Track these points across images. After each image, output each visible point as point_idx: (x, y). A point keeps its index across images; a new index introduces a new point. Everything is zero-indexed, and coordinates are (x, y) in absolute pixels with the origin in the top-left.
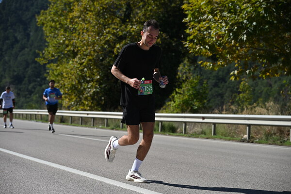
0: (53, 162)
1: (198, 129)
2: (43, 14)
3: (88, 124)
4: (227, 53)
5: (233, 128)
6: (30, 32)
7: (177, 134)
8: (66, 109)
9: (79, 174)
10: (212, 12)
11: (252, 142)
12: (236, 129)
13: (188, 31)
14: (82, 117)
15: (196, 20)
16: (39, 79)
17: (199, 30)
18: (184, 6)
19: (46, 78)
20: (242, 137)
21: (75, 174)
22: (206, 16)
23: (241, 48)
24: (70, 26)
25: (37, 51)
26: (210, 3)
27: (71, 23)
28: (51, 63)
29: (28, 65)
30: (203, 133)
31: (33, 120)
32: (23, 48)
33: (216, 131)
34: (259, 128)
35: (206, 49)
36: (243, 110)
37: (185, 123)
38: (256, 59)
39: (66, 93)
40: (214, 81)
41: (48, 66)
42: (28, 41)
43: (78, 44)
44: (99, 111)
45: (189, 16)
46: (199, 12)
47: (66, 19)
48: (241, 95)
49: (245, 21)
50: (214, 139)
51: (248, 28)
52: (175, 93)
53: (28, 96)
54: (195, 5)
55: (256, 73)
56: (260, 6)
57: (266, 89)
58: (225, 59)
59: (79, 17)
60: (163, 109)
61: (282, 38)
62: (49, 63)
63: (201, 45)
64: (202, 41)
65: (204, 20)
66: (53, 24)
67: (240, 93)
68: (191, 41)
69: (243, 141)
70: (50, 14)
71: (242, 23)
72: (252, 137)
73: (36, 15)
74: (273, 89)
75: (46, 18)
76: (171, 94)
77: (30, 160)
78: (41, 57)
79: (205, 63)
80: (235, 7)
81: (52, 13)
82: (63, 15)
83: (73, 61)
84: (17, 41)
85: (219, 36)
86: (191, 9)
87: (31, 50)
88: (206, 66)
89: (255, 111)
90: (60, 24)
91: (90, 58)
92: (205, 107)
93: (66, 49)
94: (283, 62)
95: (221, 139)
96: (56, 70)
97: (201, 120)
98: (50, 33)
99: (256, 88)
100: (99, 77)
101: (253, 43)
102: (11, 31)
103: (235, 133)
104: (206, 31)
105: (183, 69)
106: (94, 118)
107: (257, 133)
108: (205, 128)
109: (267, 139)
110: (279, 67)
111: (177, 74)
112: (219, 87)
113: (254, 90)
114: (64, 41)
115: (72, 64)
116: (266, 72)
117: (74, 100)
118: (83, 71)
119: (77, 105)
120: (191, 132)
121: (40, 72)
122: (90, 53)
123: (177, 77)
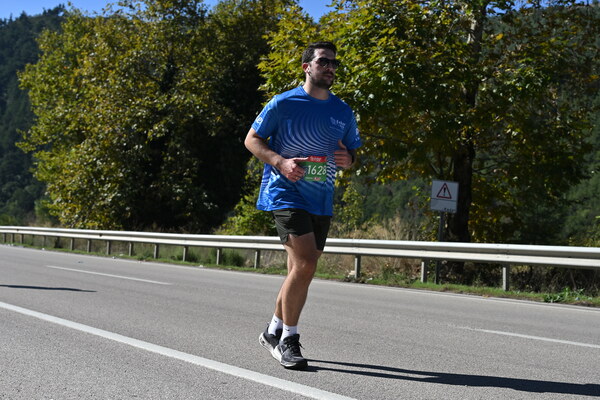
0: (45, 313)
1: (278, 261)
2: (30, 70)
3: (102, 251)
5: (335, 259)
6: (7, 98)
7: (246, 268)
8: (64, 227)
9: (90, 332)
11: (363, 282)
12: (338, 260)
14: (90, 240)
15: (280, 89)
16: (19, 177)
18: (261, 66)
19: (31, 174)
20: (347, 274)
21: (83, 333)
22: (295, 81)
24: (74, 90)
25: (18, 130)
27: (77, 85)
28: (41, 150)
31: (10, 243)
34: (371, 258)
36: (349, 230)
37: (259, 250)
39: (67, 201)
41: (37, 155)
43: (87, 121)
44: (119, 229)
45: (268, 82)
46: (283, 76)
47: (68, 80)
48: (346, 209)
49: (357, 92)
51: (362, 102)
52: (242, 202)
54: (279, 64)
55: (373, 174)
56: (381, 68)
57: (384, 198)
59: (90, 77)
60: (223, 228)
61: (413, 120)
62: (37, 151)
66: (46, 87)
67: (343, 204)
69: (349, 280)
70: (41, 71)
71: (352, 94)
72: (363, 275)
73: (18, 72)
74: (394, 200)
75: (34, 78)
76: (238, 201)
77: (7, 310)
78: (25, 141)
81: (45, 69)
82: (63, 74)
83: (78, 149)
86: (272, 70)
87: (7, 128)
90: (57, 87)
91: (107, 144)
93: (69, 128)
94: (413, 156)
96: (50, 162)
98: (40, 102)
100: (121, 175)
101: (368, 126)
103: (336, 267)
106: (110, 241)
107: (371, 268)
109: (386, 278)
110: (407, 167)
111: (245, 173)
113: (365, 200)
114: (66, 113)
115: (77, 153)
116: (388, 172)
117: (77, 211)
118: (94, 164)
119: (83, 220)
120: (267, 265)
121: (22, 165)
122: (107, 135)
123: (246, 177)
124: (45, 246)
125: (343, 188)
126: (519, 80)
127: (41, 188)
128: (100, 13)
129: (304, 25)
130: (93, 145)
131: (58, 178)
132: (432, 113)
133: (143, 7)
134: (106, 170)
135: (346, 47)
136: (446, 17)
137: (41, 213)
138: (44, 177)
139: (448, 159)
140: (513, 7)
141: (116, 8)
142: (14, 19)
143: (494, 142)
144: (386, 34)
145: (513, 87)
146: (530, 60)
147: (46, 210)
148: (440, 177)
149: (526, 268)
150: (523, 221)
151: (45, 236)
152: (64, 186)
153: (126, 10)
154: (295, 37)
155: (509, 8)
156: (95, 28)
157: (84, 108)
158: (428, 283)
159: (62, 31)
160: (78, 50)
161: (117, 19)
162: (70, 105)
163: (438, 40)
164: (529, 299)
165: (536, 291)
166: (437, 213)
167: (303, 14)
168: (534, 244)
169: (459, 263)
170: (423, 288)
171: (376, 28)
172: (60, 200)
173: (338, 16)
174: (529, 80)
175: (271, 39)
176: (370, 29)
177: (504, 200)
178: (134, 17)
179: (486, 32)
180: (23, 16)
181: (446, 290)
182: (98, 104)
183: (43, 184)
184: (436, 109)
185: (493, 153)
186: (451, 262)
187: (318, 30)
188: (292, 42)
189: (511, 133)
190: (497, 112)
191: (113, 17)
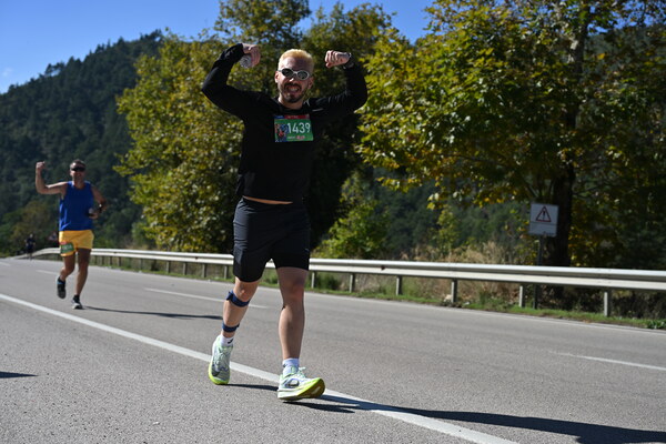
1: (373, 284)
2: (128, 94)
3: (198, 273)
4: (424, 165)
5: (430, 283)
6: (105, 122)
7: (340, 292)
8: (161, 250)
10: (401, 99)
11: (460, 307)
12: (433, 284)
13: (362, 128)
14: (186, 263)
15: (376, 111)
16: (116, 200)
17: (380, 127)
19: (128, 198)
20: (443, 298)
22: (391, 106)
23: (446, 156)
24: (171, 115)
25: (115, 154)
26: (398, 84)
27: (172, 109)
28: (138, 173)
29: (98, 177)
30: (382, 290)
32: (91, 149)
33: (403, 289)
34: (470, 284)
35: (390, 156)
36: (445, 254)
37: (354, 274)
38: (468, 174)
39: (162, 224)
40: (397, 208)
41: (134, 178)
42: (100, 137)
43: (183, 145)
46: (380, 98)
47: (165, 104)
48: (441, 232)
49: (453, 114)
50: (400, 300)
51: (458, 124)
52: (336, 225)
53: (98, 226)
54: (375, 87)
55: (468, 197)
56: (478, 90)
57: (479, 221)
58: (419, 173)
59: (185, 101)
60: (317, 251)
61: (511, 142)
62: (134, 175)
63: (382, 152)
64: (384, 145)
65: (389, 111)
66: (144, 112)
67: (438, 227)
68: (367, 144)
69: (446, 304)
70: (139, 96)
71: (449, 116)
72: (460, 299)
73: (116, 96)
74: (490, 222)
75: (132, 102)
76: (332, 224)
78: (120, 164)
79: (387, 181)
80: (438, 91)
81: (142, 93)
82: (160, 98)
83: (174, 172)
84: (82, 137)
85: (412, 137)
87: (104, 152)
88: (389, 185)
89: (465, 257)
90: (154, 112)
91: (203, 168)
92: (384, 249)
93: (165, 152)
94: (511, 180)
95: (410, 301)
96: (146, 185)
97: (379, 271)
98: (138, 126)
99: (465, 221)
100: (217, 198)
101: (465, 149)
102: (74, 120)
103: (432, 291)
104: (391, 127)
105: (349, 187)
106: (206, 264)
107: (468, 291)
108: (384, 283)
109: (483, 303)
110: (505, 189)
111: (340, 196)
112: (406, 217)
113: (461, 223)
114: (162, 138)
115: (173, 176)
116: (484, 195)
117: (174, 234)
118: (190, 188)
119: (179, 243)
120: (362, 289)
121: (118, 189)
122: (202, 158)
123: (341, 200)
124: (142, 269)
125: (438, 211)
126: (622, 100)
127: (137, 211)
128: (197, 38)
129: (400, 47)
130: (188, 168)
131: (155, 202)
132: (531, 134)
133: (239, 31)
134: (201, 193)
135: (442, 70)
136: (546, 37)
137: (139, 237)
138: (141, 200)
139: (548, 182)
140: (616, 26)
141: (212, 33)
142: (111, 45)
143: (595, 165)
144: (484, 55)
145: (616, 107)
146: (633, 79)
147: (143, 233)
148: (540, 200)
149: (628, 294)
150: (626, 245)
151: (142, 259)
152: (160, 209)
153: (222, 35)
154: (393, 59)
155: (612, 27)
156: (191, 53)
157: (181, 132)
158: (526, 308)
159: (159, 56)
160: (174, 74)
161: (213, 43)
162: (166, 129)
163: (537, 61)
164: (632, 325)
165: (639, 316)
166: (534, 237)
167: (400, 36)
168: (637, 268)
169: (559, 288)
170: (522, 313)
171: (473, 49)
172: (156, 223)
173: (436, 38)
174: (632, 100)
175: (367, 62)
176: (468, 50)
177: (605, 224)
178: (230, 41)
179: (588, 51)
180: (121, 41)
181: (545, 315)
182: (193, 127)
183: (140, 206)
184: (535, 131)
185: (593, 176)
186: (550, 286)
187: (415, 52)
188: (388, 65)
189: (612, 155)
190: (598, 133)
191: (208, 41)
